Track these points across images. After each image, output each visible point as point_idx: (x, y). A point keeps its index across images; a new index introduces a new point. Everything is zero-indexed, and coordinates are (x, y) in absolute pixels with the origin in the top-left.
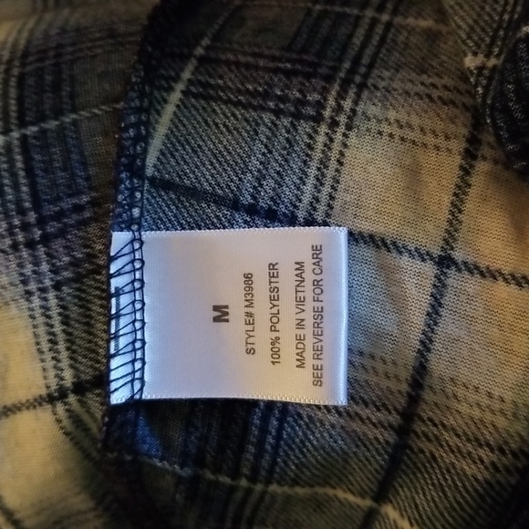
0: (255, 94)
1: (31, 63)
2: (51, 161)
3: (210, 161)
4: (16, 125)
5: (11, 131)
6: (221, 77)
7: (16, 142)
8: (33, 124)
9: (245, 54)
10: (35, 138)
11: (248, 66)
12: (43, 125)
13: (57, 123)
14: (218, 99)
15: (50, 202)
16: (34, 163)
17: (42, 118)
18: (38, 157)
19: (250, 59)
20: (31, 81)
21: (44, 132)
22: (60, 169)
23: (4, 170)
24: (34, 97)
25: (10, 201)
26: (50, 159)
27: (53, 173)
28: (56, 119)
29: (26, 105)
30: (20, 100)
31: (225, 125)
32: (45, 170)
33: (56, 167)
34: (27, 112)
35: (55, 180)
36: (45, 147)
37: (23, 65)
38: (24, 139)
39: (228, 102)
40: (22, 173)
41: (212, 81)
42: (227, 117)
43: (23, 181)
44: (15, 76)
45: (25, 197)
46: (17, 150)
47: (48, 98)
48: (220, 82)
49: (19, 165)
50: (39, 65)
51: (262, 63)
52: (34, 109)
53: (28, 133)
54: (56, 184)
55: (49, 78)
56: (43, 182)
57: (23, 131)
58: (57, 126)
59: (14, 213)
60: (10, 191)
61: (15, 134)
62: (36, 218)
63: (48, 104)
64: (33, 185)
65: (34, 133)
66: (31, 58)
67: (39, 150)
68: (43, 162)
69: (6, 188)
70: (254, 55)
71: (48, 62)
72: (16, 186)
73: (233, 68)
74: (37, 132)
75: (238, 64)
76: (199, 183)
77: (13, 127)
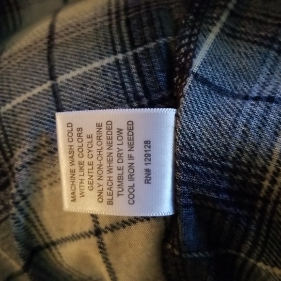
0: (265, 38)
1: (131, 13)
2: (153, 67)
3: (233, 73)
4: (129, 48)
5: (127, 51)
6: (244, 27)
7: (131, 58)
8: (140, 46)
9: (258, 14)
10: (142, 54)
11: (261, 22)
12: (145, 46)
13: (154, 44)
14: (241, 39)
15: (155, 92)
16: (142, 68)
17: (145, 42)
18: (145, 65)
19: (262, 18)
20: (134, 22)
21: (147, 50)
22: (160, 71)
23: (124, 74)
24: (138, 31)
25: (129, 92)
26: (153, 65)
27: (155, 74)
28: (154, 41)
29: (134, 36)
30: (130, 33)
31: (245, 53)
32: (150, 72)
33: (157, 70)
34: (135, 40)
35: (157, 78)
36: (149, 58)
37: (127, 14)
38: (135, 55)
39: (248, 41)
40: (136, 75)
41: (238, 29)
42: (246, 49)
43: (136, 80)
44: (123, 20)
45: (139, 89)
46: (131, 62)
47: (147, 30)
48: (243, 29)
49: (134, 70)
50: (137, 13)
51: (270, 21)
52: (139, 38)
53: (138, 52)
54: (157, 80)
55: (145, 19)
56: (149, 80)
57: (135, 51)
58: (155, 45)
59: (132, 99)
60: (129, 85)
61: (130, 53)
62: (147, 102)
63: (147, 33)
64: (143, 82)
65: (141, 51)
66: (130, 11)
67: (145, 61)
68: (148, 67)
69: (126, 84)
70: (264, 15)
71: (142, 11)
72: (132, 83)
73: (251, 22)
74: (143, 51)
75: (254, 20)
76: (224, 85)
77: (128, 49)
